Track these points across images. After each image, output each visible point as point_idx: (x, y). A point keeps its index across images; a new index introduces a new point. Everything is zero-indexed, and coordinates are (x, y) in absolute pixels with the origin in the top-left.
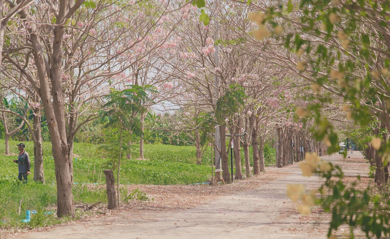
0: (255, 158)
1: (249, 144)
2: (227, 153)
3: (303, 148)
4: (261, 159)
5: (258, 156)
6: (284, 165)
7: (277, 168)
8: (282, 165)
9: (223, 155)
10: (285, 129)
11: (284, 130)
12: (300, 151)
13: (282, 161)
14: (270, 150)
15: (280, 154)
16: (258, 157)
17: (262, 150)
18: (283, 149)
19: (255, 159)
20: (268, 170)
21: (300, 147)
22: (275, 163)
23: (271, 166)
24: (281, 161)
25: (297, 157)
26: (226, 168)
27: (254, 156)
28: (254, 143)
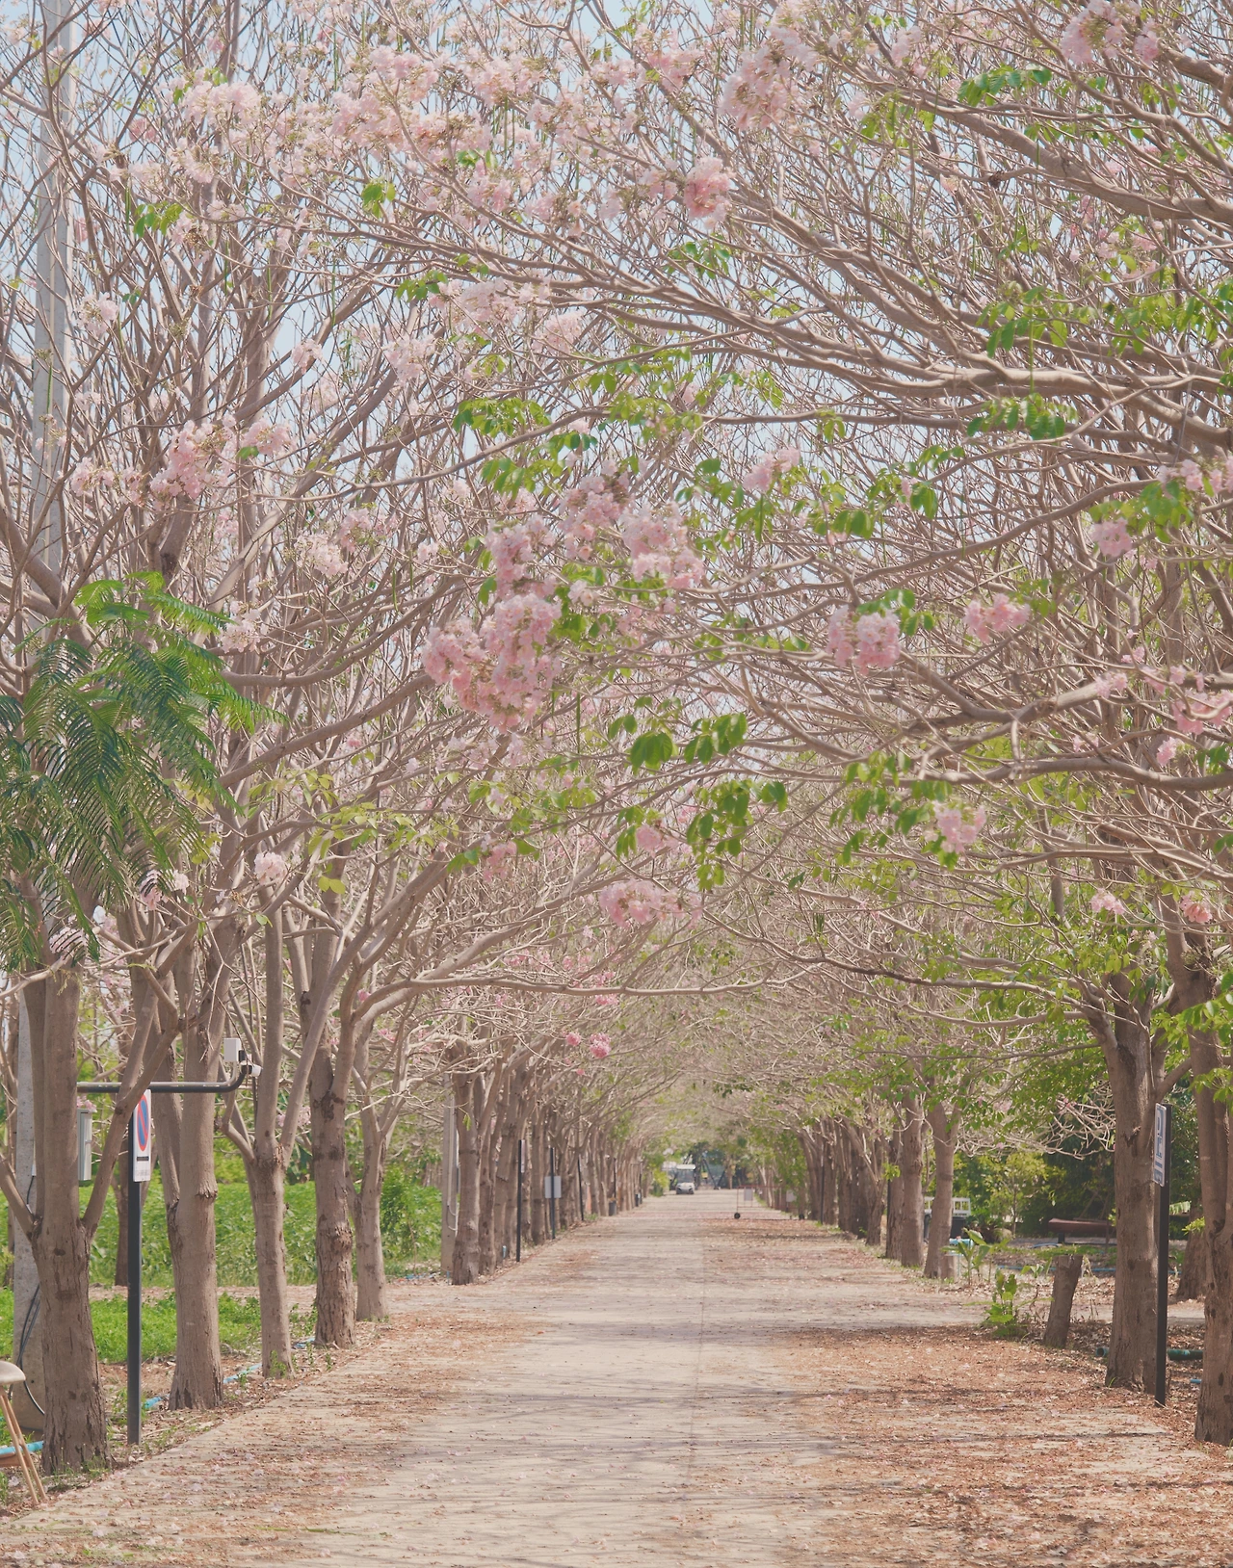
0: (326, 1246)
1: (285, 1157)
2: (90, 1220)
3: (558, 1180)
4: (365, 1247)
5: (345, 1226)
6: (484, 1264)
7: (445, 1290)
8: (473, 1267)
9: (48, 1241)
10: (496, 1082)
11: (487, 1086)
12: (548, 1195)
13: (473, 1248)
14: (412, 1192)
15: (466, 1212)
16: (345, 1239)
17: (376, 1191)
18: (483, 1184)
19: (328, 1247)
20: (401, 1305)
21: (548, 1179)
22: (436, 1254)
23: (415, 1272)
24: (472, 1250)
25: (536, 1221)
26: (70, 1341)
27: (320, 1233)
28: (326, 1151)
